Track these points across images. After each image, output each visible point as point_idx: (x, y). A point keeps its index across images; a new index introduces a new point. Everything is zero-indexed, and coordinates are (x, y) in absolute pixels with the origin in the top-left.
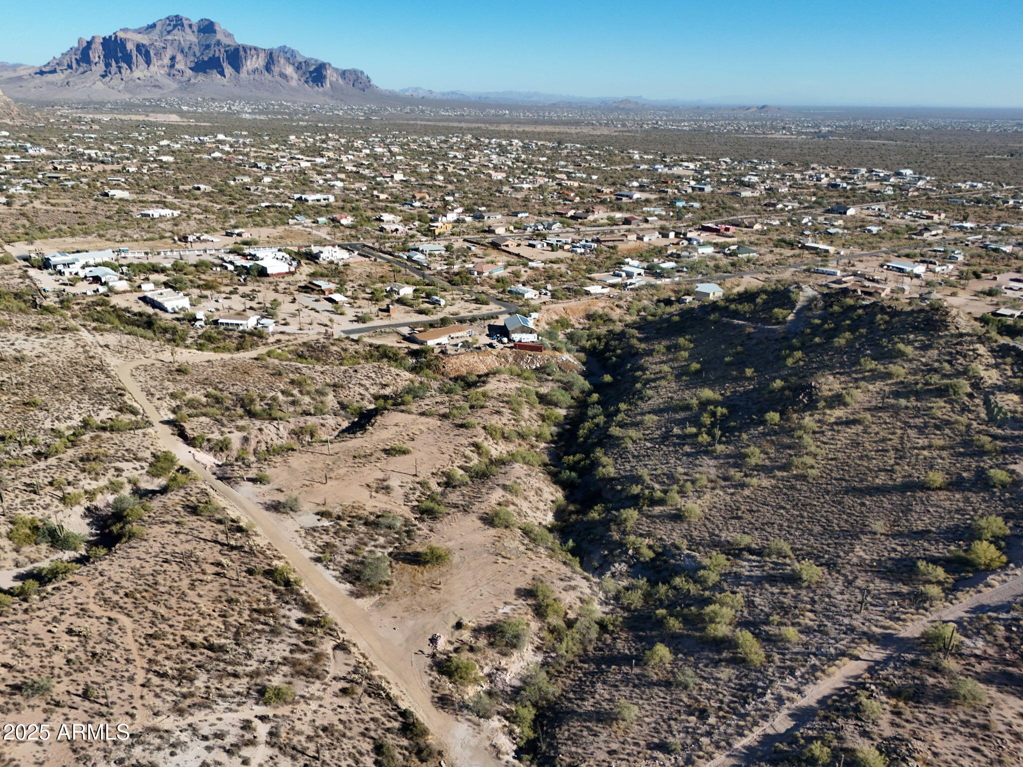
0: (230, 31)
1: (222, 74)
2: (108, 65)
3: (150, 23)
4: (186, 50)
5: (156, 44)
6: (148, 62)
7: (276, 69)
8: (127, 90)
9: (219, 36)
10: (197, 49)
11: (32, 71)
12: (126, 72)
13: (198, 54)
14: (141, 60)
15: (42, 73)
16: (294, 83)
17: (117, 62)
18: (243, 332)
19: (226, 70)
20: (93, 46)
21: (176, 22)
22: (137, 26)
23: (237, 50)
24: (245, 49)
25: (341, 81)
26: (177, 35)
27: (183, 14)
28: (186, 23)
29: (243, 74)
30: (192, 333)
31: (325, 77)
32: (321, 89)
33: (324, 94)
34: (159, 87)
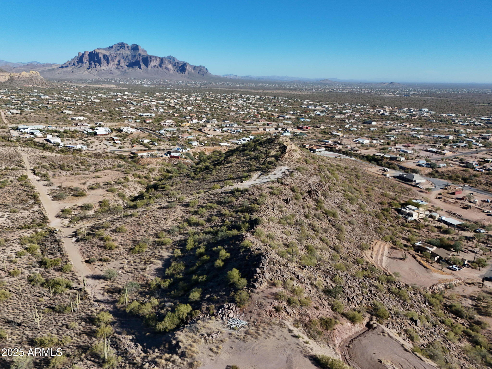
0: (145, 49)
1: (140, 68)
2: (90, 64)
3: (111, 46)
4: (125, 57)
5: (112, 55)
6: (108, 63)
7: (164, 66)
8: (98, 75)
9: (140, 52)
10: (130, 57)
11: (58, 67)
12: (98, 67)
13: (130, 59)
14: (105, 62)
15: (62, 67)
16: (171, 72)
17: (94, 63)
18: (75, 149)
19: (142, 66)
20: (85, 56)
21: (122, 46)
22: (105, 47)
23: (147, 57)
24: (151, 57)
25: (193, 71)
26: (122, 51)
27: (125, 42)
28: (126, 46)
29: (149, 68)
30: (57, 149)
31: (186, 69)
32: (184, 75)
34: (112, 73)
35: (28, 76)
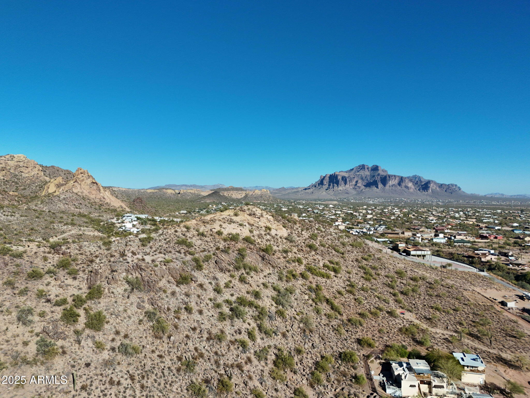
0: (386, 169)
1: (377, 187)
2: (329, 185)
3: (352, 168)
4: (364, 178)
5: (351, 176)
6: (345, 183)
7: (403, 184)
8: (335, 195)
9: (380, 172)
10: (369, 178)
11: (302, 189)
12: (336, 188)
13: (369, 179)
14: (343, 182)
15: (306, 189)
16: (411, 190)
17: (333, 184)
19: (379, 186)
20: (325, 178)
21: (362, 167)
22: (346, 170)
23: (386, 177)
24: (389, 176)
25: (438, 189)
26: (362, 173)
27: (365, 164)
28: (366, 167)
29: (387, 187)
31: (429, 187)
32: (426, 193)
33: (427, 195)
34: (348, 193)
35: (259, 193)
